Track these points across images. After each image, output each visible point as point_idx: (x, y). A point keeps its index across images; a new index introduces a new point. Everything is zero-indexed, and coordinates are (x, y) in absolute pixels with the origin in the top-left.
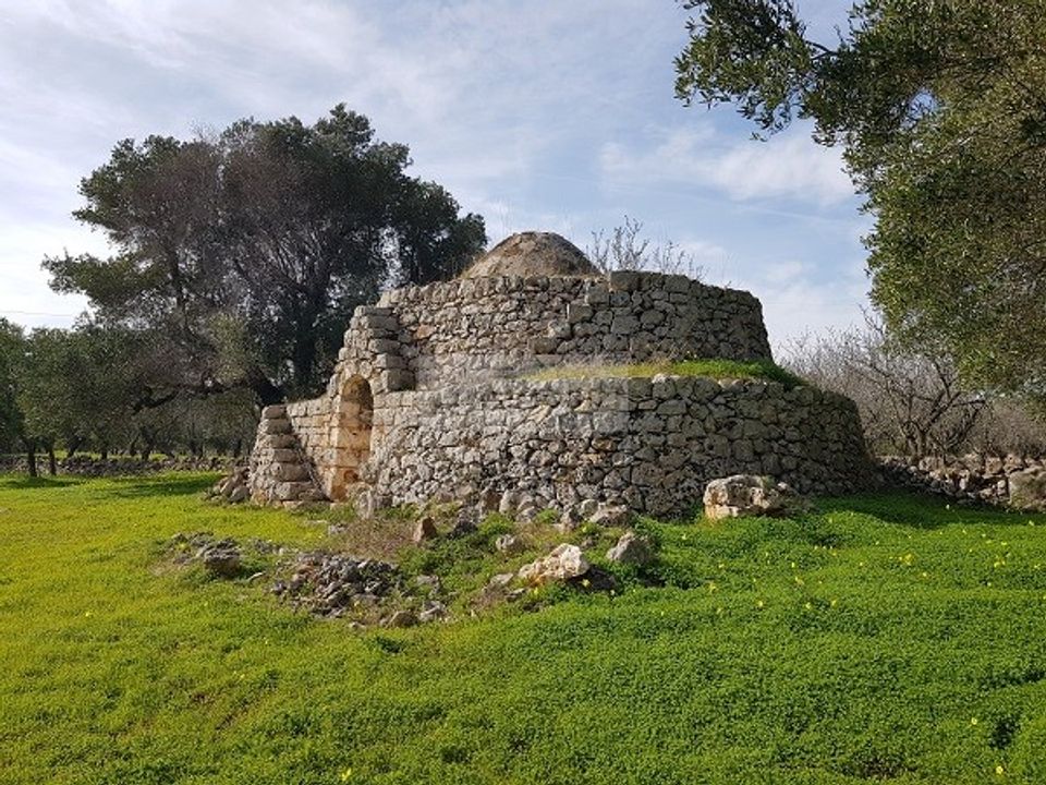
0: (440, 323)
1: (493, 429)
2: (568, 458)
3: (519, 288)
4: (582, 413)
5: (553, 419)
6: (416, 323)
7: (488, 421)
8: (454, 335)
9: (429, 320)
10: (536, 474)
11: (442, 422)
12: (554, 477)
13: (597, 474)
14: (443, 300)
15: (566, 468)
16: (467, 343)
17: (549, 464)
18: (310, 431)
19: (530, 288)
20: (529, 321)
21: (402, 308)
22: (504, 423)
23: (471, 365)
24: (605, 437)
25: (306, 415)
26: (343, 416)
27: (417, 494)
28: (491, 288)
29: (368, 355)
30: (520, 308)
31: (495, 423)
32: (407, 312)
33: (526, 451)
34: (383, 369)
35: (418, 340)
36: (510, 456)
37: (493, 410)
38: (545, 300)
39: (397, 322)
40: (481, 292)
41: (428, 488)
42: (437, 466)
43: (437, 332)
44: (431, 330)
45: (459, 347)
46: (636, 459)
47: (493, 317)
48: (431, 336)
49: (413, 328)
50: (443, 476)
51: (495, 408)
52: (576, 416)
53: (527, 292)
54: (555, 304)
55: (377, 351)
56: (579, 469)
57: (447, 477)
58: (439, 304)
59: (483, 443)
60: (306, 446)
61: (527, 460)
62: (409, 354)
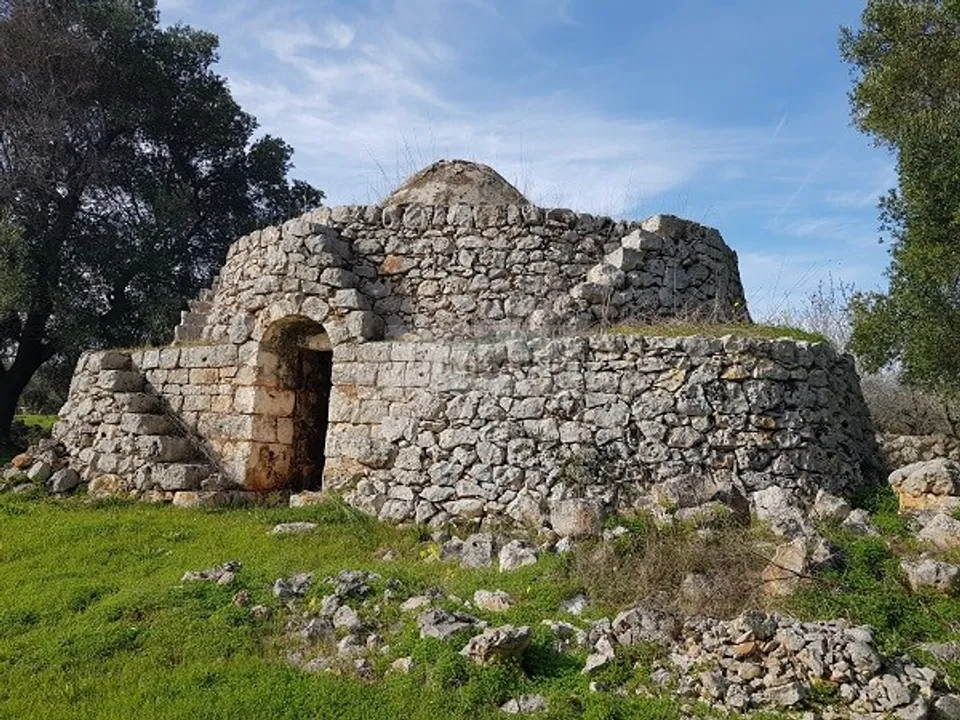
0: (422, 256)
1: (603, 398)
2: (722, 437)
3: (540, 222)
4: (731, 381)
5: (693, 388)
6: (381, 251)
7: (591, 386)
8: (449, 273)
9: (403, 250)
10: (683, 458)
11: (512, 385)
12: (709, 461)
13: (764, 458)
14: (423, 226)
15: (722, 450)
16: (475, 284)
17: (697, 445)
18: (186, 390)
19: (553, 222)
20: (560, 264)
21: (356, 231)
22: (618, 391)
23: (486, 312)
24: (764, 412)
25: (178, 367)
26: (260, 370)
27: (480, 483)
28: (500, 218)
29: (323, 290)
30: (544, 246)
31: (603, 390)
32: (364, 237)
33: (664, 429)
34: (351, 310)
35: (388, 275)
36: (636, 434)
37: (597, 372)
38: (574, 240)
39: (350, 248)
40: (486, 221)
41: (500, 475)
42: (513, 444)
43: (418, 267)
44: (407, 264)
45: (460, 289)
46: (803, 439)
47: (508, 255)
48: (409, 271)
49: (378, 259)
50: (525, 459)
51: (600, 370)
52: (725, 385)
53: (551, 227)
54: (588, 247)
55: (338, 284)
56: (741, 451)
57: (534, 461)
58: (416, 230)
59: (589, 415)
60: (181, 410)
61: (665, 441)
62: (375, 292)
